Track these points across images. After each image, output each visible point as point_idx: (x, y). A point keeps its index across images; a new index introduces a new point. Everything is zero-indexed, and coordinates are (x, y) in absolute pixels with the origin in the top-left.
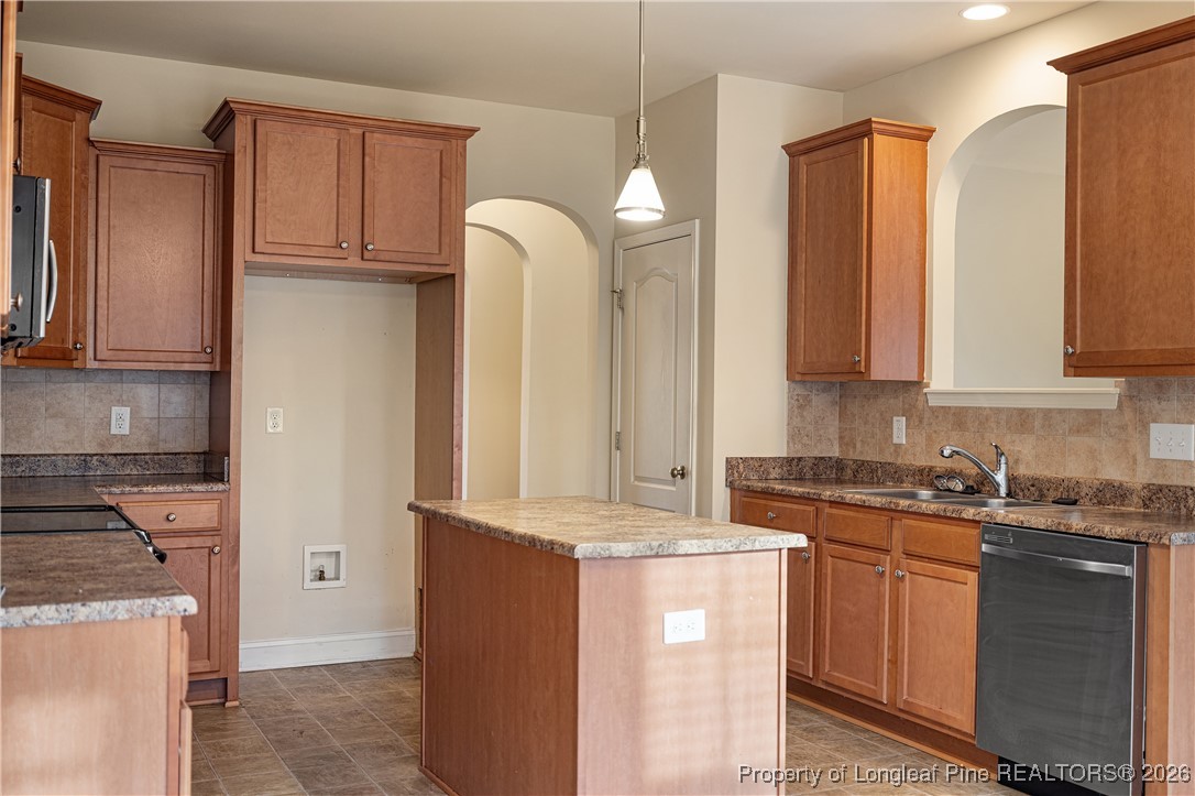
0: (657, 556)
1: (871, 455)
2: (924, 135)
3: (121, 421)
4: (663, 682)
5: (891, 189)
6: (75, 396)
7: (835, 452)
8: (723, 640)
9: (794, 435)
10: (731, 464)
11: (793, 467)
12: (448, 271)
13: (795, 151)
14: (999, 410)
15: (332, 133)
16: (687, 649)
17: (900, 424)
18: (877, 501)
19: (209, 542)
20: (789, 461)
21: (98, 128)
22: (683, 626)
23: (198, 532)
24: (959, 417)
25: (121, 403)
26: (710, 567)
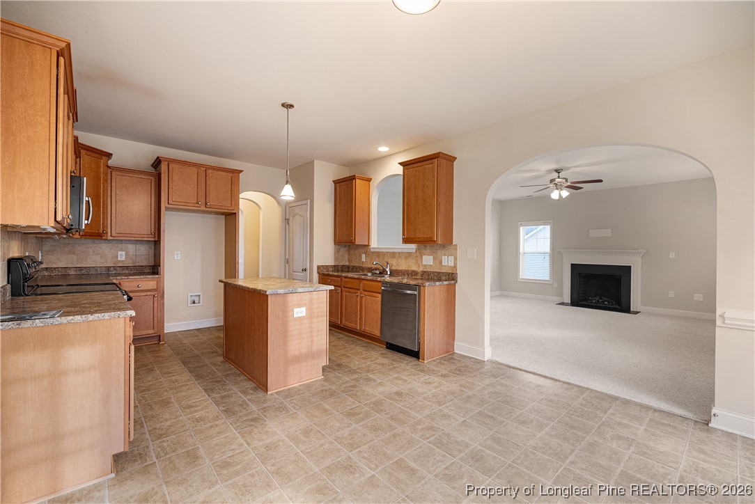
0: (291, 293)
1: (356, 264)
2: (369, 180)
3: (122, 256)
4: (293, 329)
5: (361, 193)
6: (104, 248)
7: (347, 264)
8: (310, 315)
9: (336, 259)
10: (319, 267)
11: (336, 268)
12: (234, 212)
13: (336, 182)
14: (387, 252)
15: (195, 169)
16: (300, 319)
17: (363, 256)
18: (356, 277)
19: (153, 293)
20: (335, 266)
21: (110, 162)
22: (299, 312)
23: (150, 291)
24: (378, 254)
25: (121, 250)
26: (307, 296)
